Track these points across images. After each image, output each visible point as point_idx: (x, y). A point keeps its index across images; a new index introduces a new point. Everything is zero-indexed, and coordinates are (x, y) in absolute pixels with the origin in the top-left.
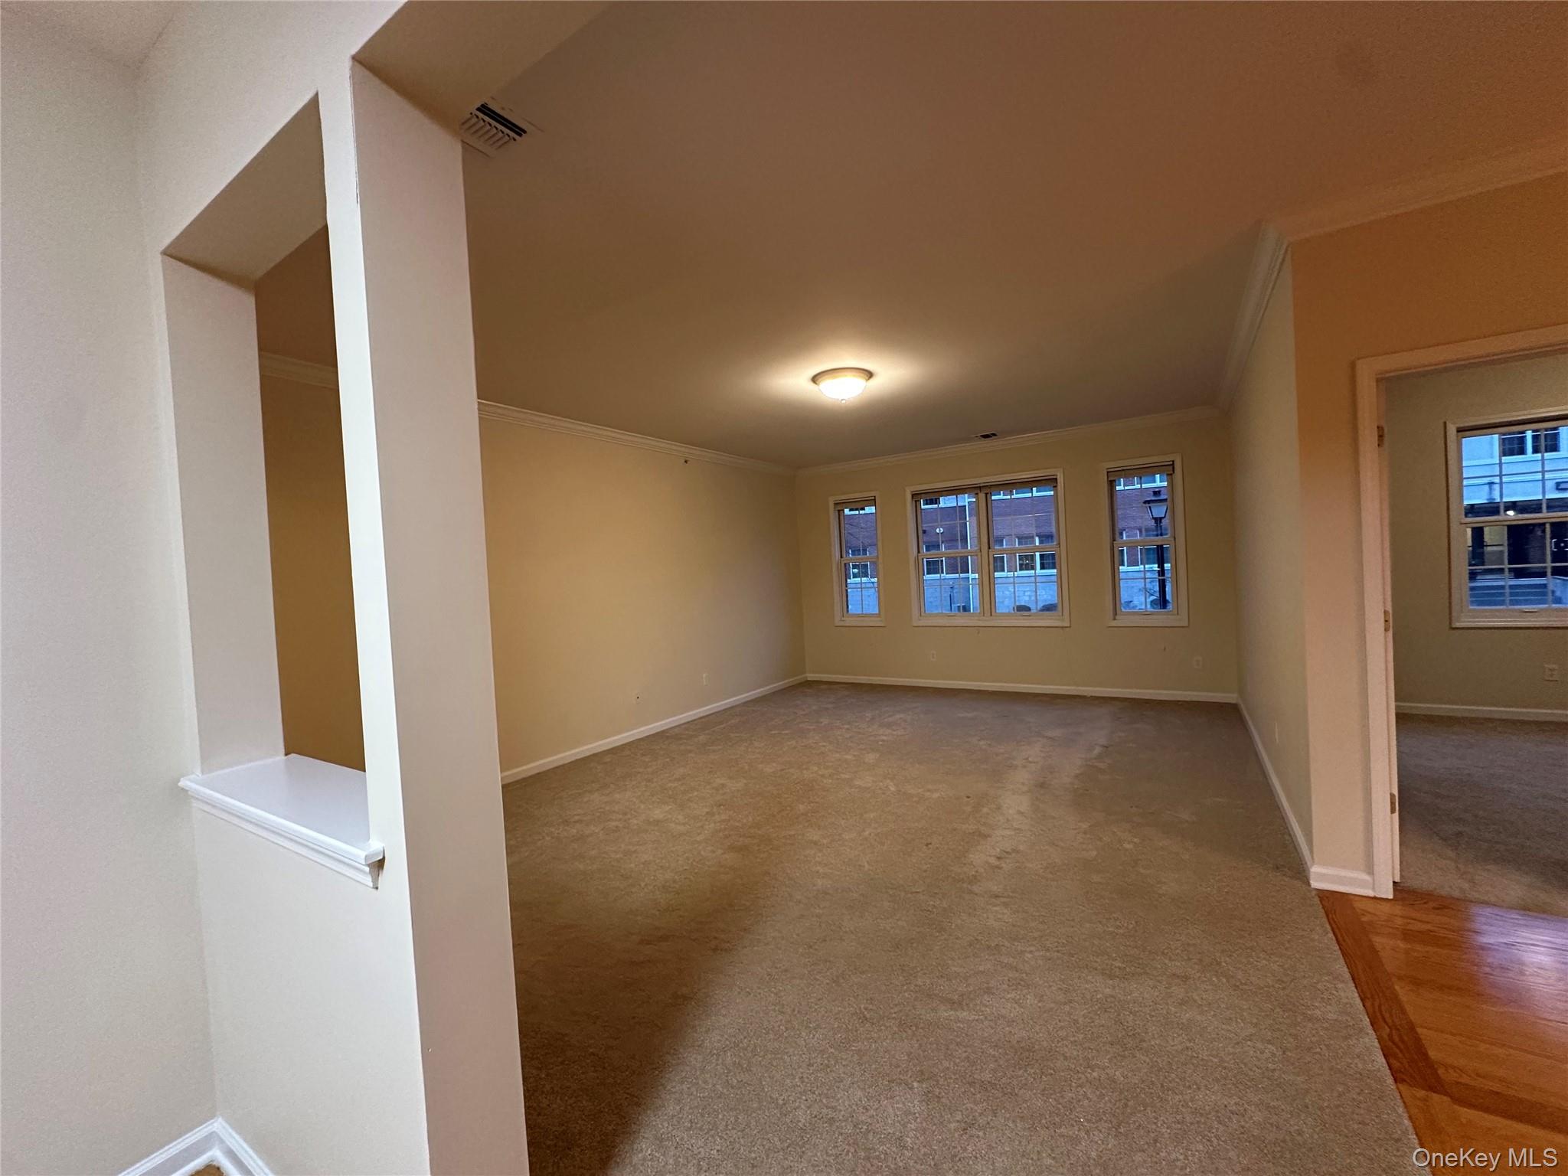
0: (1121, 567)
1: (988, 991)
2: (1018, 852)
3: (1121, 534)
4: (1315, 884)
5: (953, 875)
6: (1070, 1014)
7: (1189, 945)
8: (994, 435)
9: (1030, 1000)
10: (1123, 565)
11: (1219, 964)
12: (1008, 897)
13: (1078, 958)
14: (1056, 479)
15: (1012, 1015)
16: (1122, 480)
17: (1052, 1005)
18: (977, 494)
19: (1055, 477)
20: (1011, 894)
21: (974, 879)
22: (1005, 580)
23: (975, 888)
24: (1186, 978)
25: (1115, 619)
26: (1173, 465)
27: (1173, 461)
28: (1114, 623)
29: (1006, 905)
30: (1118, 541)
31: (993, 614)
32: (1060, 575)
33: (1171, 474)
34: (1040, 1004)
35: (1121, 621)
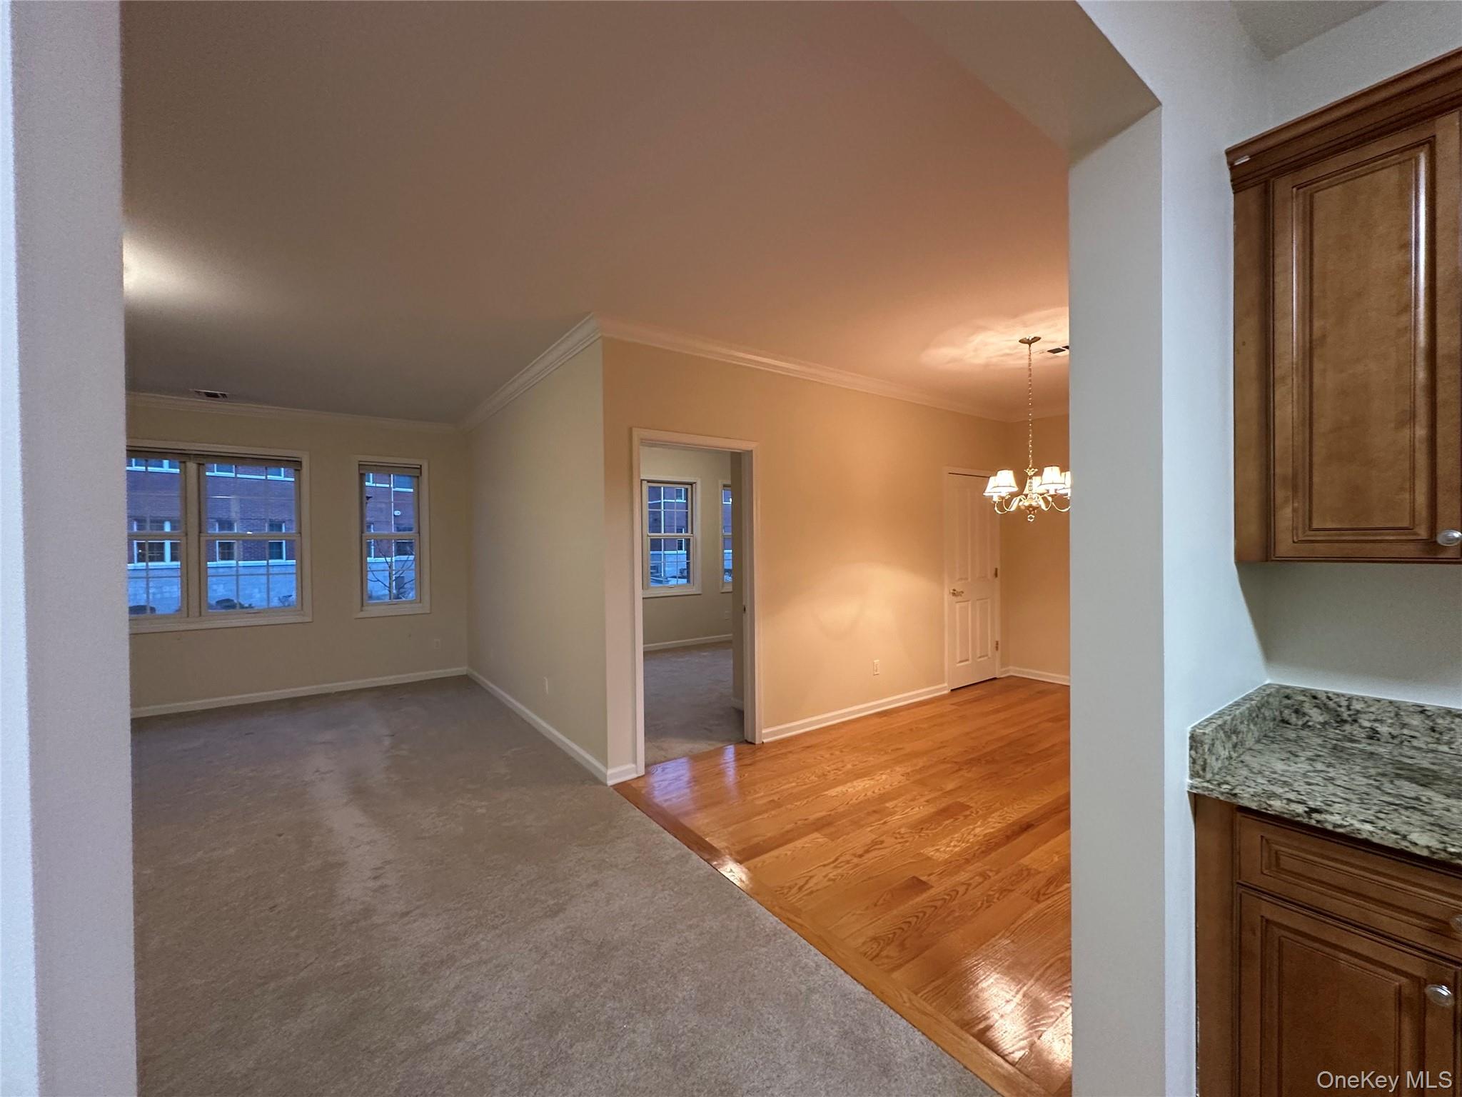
0: (368, 559)
1: (478, 998)
2: (388, 862)
3: (369, 527)
4: (610, 783)
5: (339, 922)
6: (552, 963)
7: (579, 860)
8: (224, 395)
9: (517, 976)
10: (371, 557)
11: (604, 861)
12: (418, 907)
13: (522, 918)
14: (301, 462)
15: (514, 1000)
16: (371, 475)
17: (535, 967)
18: (184, 462)
19: (299, 460)
20: (418, 903)
21: (367, 912)
22: (283, 570)
23: (376, 919)
24: (596, 883)
25: (362, 611)
26: (420, 468)
27: (421, 466)
28: (362, 615)
29: (424, 915)
30: (366, 533)
31: (203, 613)
32: (300, 566)
33: (418, 477)
34: (527, 974)
35: (371, 611)
